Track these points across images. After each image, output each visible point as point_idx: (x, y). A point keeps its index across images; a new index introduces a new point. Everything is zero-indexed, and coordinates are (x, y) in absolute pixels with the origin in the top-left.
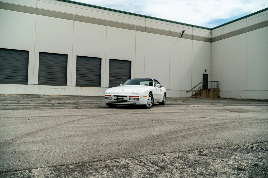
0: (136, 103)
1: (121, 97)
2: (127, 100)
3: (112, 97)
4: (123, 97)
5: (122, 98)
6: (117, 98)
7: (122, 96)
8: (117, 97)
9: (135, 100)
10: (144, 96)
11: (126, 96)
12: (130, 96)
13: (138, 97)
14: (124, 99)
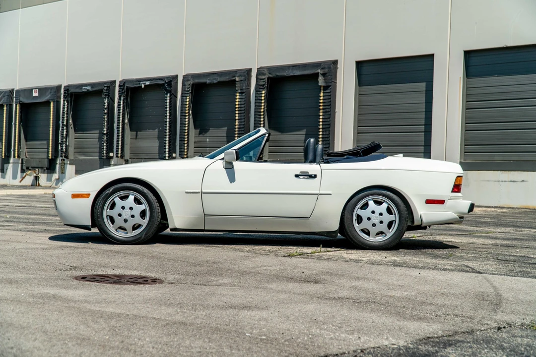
10: (75, 196)
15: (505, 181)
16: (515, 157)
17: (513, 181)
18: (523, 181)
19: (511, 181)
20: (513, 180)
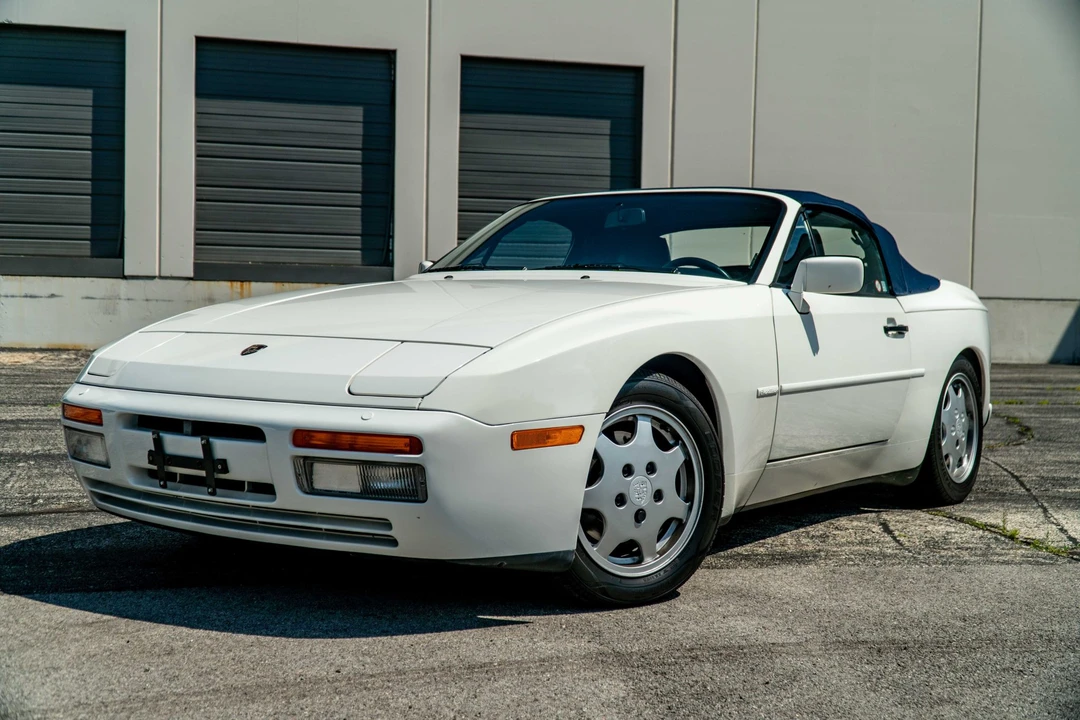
0: (394, 542)
1: (191, 446)
2: (267, 489)
3: (113, 431)
4: (222, 447)
5: (207, 448)
6: (158, 454)
7: (207, 429)
8: (158, 442)
9: (368, 493)
10: (525, 440)
11: (251, 433)
12: (302, 437)
13: (414, 444)
14: (234, 474)
15: (13, 296)
16: (28, 248)
17: (31, 297)
18: (53, 296)
19: (26, 296)
20: (30, 293)
